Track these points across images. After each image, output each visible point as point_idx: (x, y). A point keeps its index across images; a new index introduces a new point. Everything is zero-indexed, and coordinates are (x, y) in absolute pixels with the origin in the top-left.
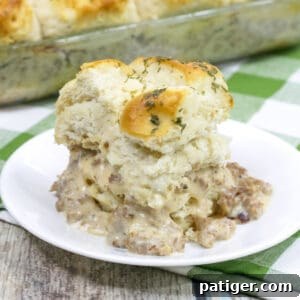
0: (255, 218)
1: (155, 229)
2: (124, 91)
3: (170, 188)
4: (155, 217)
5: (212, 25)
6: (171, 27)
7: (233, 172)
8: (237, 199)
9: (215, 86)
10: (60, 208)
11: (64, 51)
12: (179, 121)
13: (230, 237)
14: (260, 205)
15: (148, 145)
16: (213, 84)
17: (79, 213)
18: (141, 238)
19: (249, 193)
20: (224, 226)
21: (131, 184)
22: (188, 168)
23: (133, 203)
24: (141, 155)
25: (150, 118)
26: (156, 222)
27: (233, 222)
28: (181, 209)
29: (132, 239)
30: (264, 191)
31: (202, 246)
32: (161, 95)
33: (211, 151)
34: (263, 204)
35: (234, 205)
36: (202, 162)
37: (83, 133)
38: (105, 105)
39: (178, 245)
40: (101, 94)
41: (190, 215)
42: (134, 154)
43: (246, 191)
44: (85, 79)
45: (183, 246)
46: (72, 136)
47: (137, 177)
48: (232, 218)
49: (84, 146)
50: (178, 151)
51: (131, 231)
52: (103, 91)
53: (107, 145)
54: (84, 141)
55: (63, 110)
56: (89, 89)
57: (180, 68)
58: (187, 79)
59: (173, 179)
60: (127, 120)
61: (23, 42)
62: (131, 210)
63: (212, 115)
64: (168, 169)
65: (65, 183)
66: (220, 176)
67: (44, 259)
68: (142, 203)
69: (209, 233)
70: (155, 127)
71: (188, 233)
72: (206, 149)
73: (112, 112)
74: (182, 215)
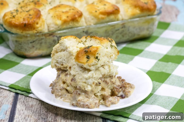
0: (127, 97)
1: (88, 99)
2: (77, 47)
3: (94, 83)
4: (88, 94)
5: (115, 28)
6: (98, 28)
7: (119, 80)
8: (120, 89)
9: (112, 46)
10: (53, 93)
11: (57, 36)
12: (97, 58)
13: (117, 103)
14: (129, 92)
15: (85, 67)
16: (111, 45)
17: (60, 94)
18: (83, 102)
19: (125, 87)
20: (115, 99)
21: (79, 82)
22: (101, 76)
23: (80, 89)
24: (83, 71)
25: (86, 57)
26: (88, 96)
27: (119, 98)
28: (99, 92)
29: (79, 102)
30: (131, 87)
31: (106, 106)
32: (90, 48)
33: (110, 70)
34: (130, 92)
35: (119, 92)
36: (106, 74)
37: (61, 63)
38: (70, 53)
39: (97, 105)
40: (68, 48)
41: (102, 95)
42: (80, 70)
43: (124, 87)
44: (62, 43)
45: (99, 106)
46: (57, 65)
47: (82, 79)
48: (118, 97)
49: (62, 69)
50: (97, 69)
51: (79, 99)
52: (69, 47)
53: (70, 68)
54: (62, 67)
55: (54, 55)
56: (64, 47)
57: (98, 39)
58: (101, 43)
59: (95, 80)
60: (77, 57)
61: (41, 32)
62: (79, 92)
63: (110, 57)
64: (93, 76)
65: (55, 83)
66: (113, 80)
67: (46, 110)
68: (83, 89)
69: (109, 101)
70: (88, 60)
71: (101, 101)
72: (108, 69)
73: (72, 55)
74: (99, 94)
